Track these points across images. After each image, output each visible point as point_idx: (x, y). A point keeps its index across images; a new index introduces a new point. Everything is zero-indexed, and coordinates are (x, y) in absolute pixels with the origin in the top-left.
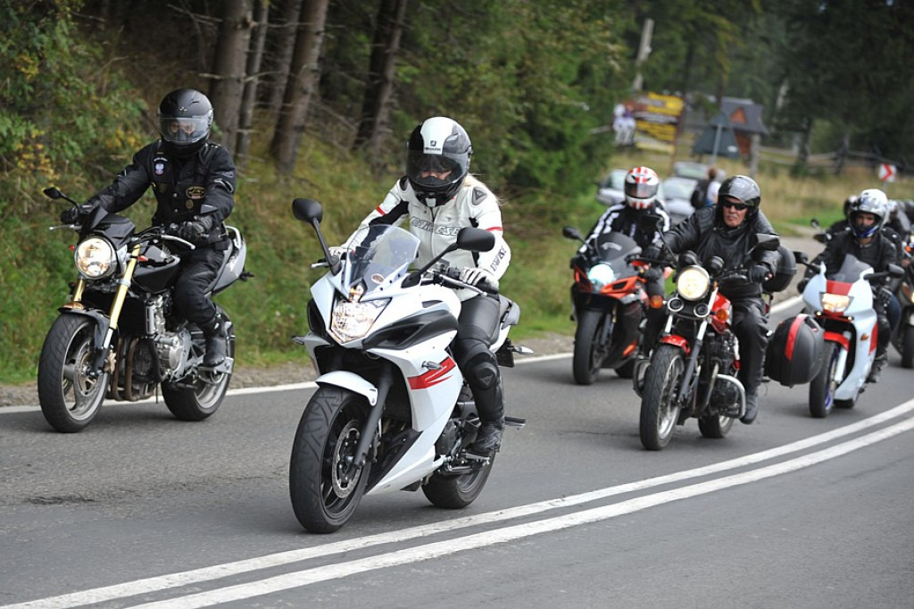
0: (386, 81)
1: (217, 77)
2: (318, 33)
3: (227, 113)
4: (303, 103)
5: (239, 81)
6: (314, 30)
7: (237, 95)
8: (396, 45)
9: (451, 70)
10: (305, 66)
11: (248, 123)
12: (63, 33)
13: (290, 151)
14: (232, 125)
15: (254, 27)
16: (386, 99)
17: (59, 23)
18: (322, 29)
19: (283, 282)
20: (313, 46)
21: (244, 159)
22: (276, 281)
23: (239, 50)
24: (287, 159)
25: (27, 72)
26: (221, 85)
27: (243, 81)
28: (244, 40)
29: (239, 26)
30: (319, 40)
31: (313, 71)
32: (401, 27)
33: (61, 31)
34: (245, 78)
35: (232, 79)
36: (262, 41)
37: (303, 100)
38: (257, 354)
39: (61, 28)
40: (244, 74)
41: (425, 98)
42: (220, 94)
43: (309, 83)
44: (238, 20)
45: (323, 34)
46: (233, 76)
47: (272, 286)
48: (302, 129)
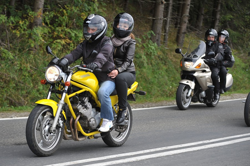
0: (216, 19)
1: (154, 18)
2: (188, 5)
3: (158, 29)
4: (185, 26)
5: (161, 19)
6: (187, 4)
7: (160, 23)
8: (219, 8)
9: (246, 17)
10: (184, 15)
11: (167, 32)
12: (96, 6)
13: (182, 39)
14: (159, 32)
15: (165, 3)
16: (217, 24)
17: (95, 3)
18: (190, 4)
19: (177, 78)
20: (187, 9)
21: (166, 42)
22: (174, 78)
23: (161, 10)
24: (181, 42)
25: (83, 18)
26: (156, 21)
27: (162, 19)
28: (162, 7)
29: (160, 3)
30: (189, 7)
31: (187, 16)
32: (220, 3)
33: (95, 5)
34: (163, 18)
35: (159, 19)
36: (170, 8)
37: (184, 25)
38: (153, 99)
39: (96, 4)
40: (163, 17)
41: (237, 25)
42: (155, 23)
43: (186, 20)
44: (160, 1)
45: (190, 5)
46: (159, 18)
47: (172, 79)
48: (185, 33)
